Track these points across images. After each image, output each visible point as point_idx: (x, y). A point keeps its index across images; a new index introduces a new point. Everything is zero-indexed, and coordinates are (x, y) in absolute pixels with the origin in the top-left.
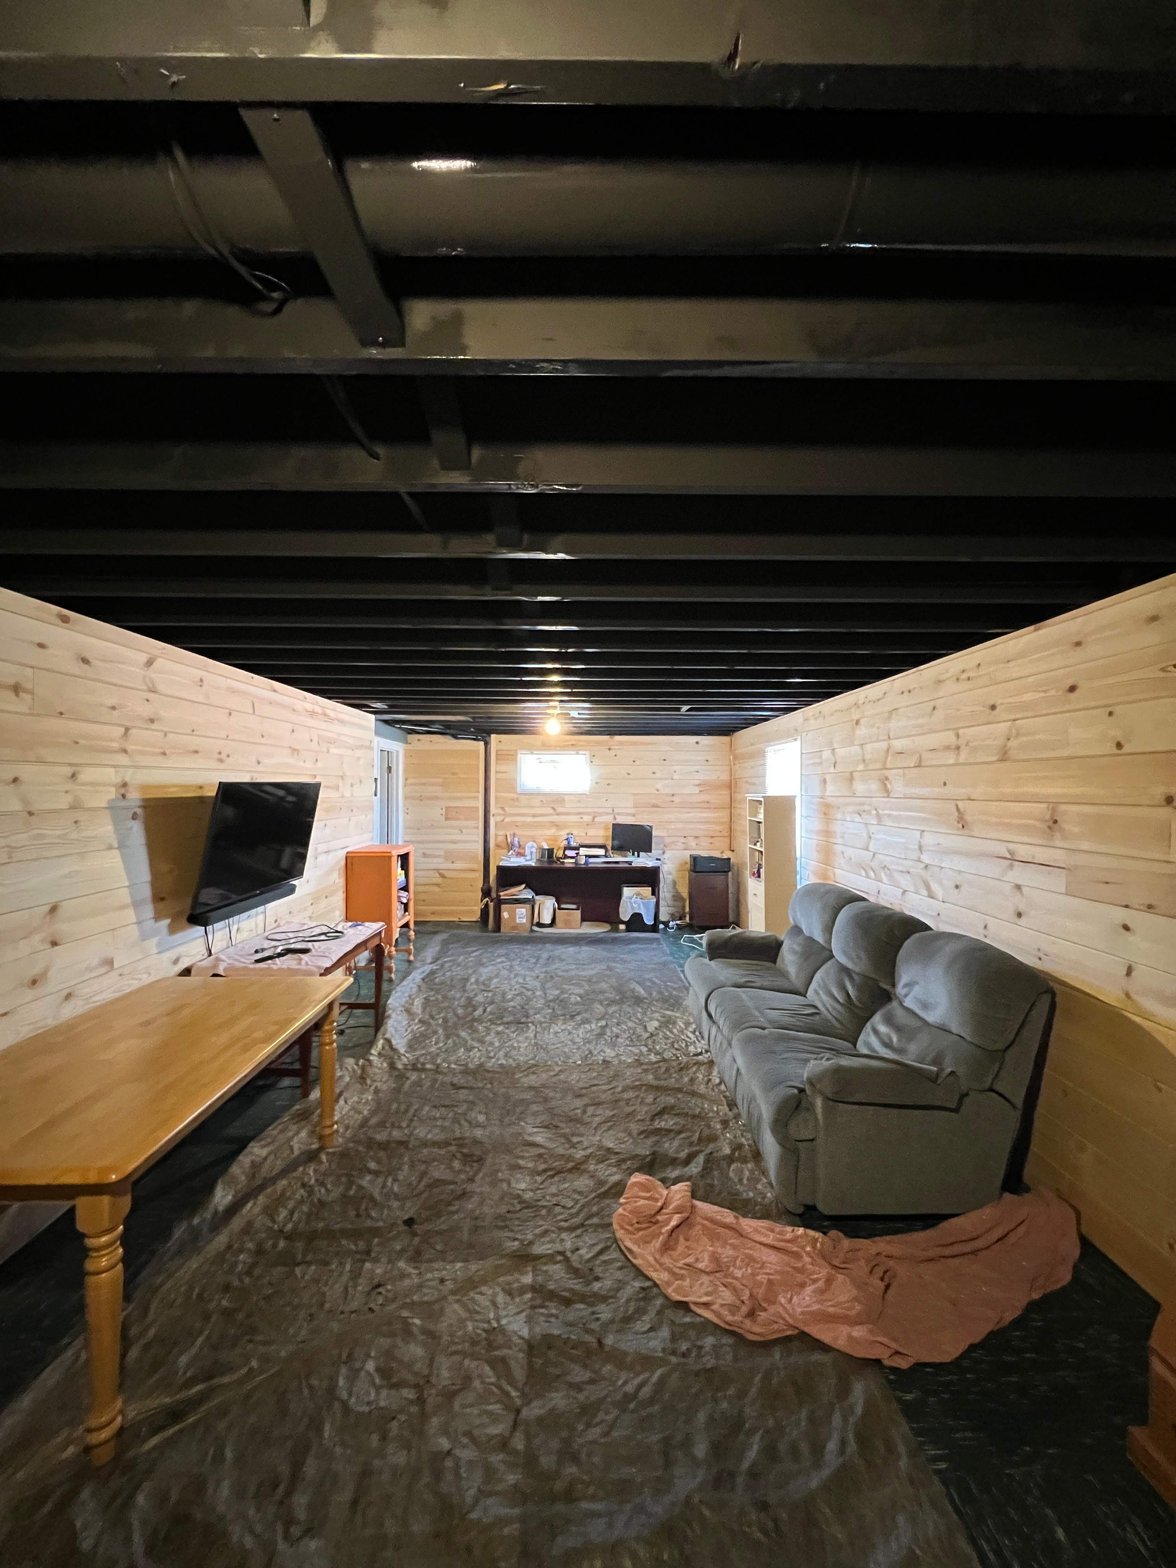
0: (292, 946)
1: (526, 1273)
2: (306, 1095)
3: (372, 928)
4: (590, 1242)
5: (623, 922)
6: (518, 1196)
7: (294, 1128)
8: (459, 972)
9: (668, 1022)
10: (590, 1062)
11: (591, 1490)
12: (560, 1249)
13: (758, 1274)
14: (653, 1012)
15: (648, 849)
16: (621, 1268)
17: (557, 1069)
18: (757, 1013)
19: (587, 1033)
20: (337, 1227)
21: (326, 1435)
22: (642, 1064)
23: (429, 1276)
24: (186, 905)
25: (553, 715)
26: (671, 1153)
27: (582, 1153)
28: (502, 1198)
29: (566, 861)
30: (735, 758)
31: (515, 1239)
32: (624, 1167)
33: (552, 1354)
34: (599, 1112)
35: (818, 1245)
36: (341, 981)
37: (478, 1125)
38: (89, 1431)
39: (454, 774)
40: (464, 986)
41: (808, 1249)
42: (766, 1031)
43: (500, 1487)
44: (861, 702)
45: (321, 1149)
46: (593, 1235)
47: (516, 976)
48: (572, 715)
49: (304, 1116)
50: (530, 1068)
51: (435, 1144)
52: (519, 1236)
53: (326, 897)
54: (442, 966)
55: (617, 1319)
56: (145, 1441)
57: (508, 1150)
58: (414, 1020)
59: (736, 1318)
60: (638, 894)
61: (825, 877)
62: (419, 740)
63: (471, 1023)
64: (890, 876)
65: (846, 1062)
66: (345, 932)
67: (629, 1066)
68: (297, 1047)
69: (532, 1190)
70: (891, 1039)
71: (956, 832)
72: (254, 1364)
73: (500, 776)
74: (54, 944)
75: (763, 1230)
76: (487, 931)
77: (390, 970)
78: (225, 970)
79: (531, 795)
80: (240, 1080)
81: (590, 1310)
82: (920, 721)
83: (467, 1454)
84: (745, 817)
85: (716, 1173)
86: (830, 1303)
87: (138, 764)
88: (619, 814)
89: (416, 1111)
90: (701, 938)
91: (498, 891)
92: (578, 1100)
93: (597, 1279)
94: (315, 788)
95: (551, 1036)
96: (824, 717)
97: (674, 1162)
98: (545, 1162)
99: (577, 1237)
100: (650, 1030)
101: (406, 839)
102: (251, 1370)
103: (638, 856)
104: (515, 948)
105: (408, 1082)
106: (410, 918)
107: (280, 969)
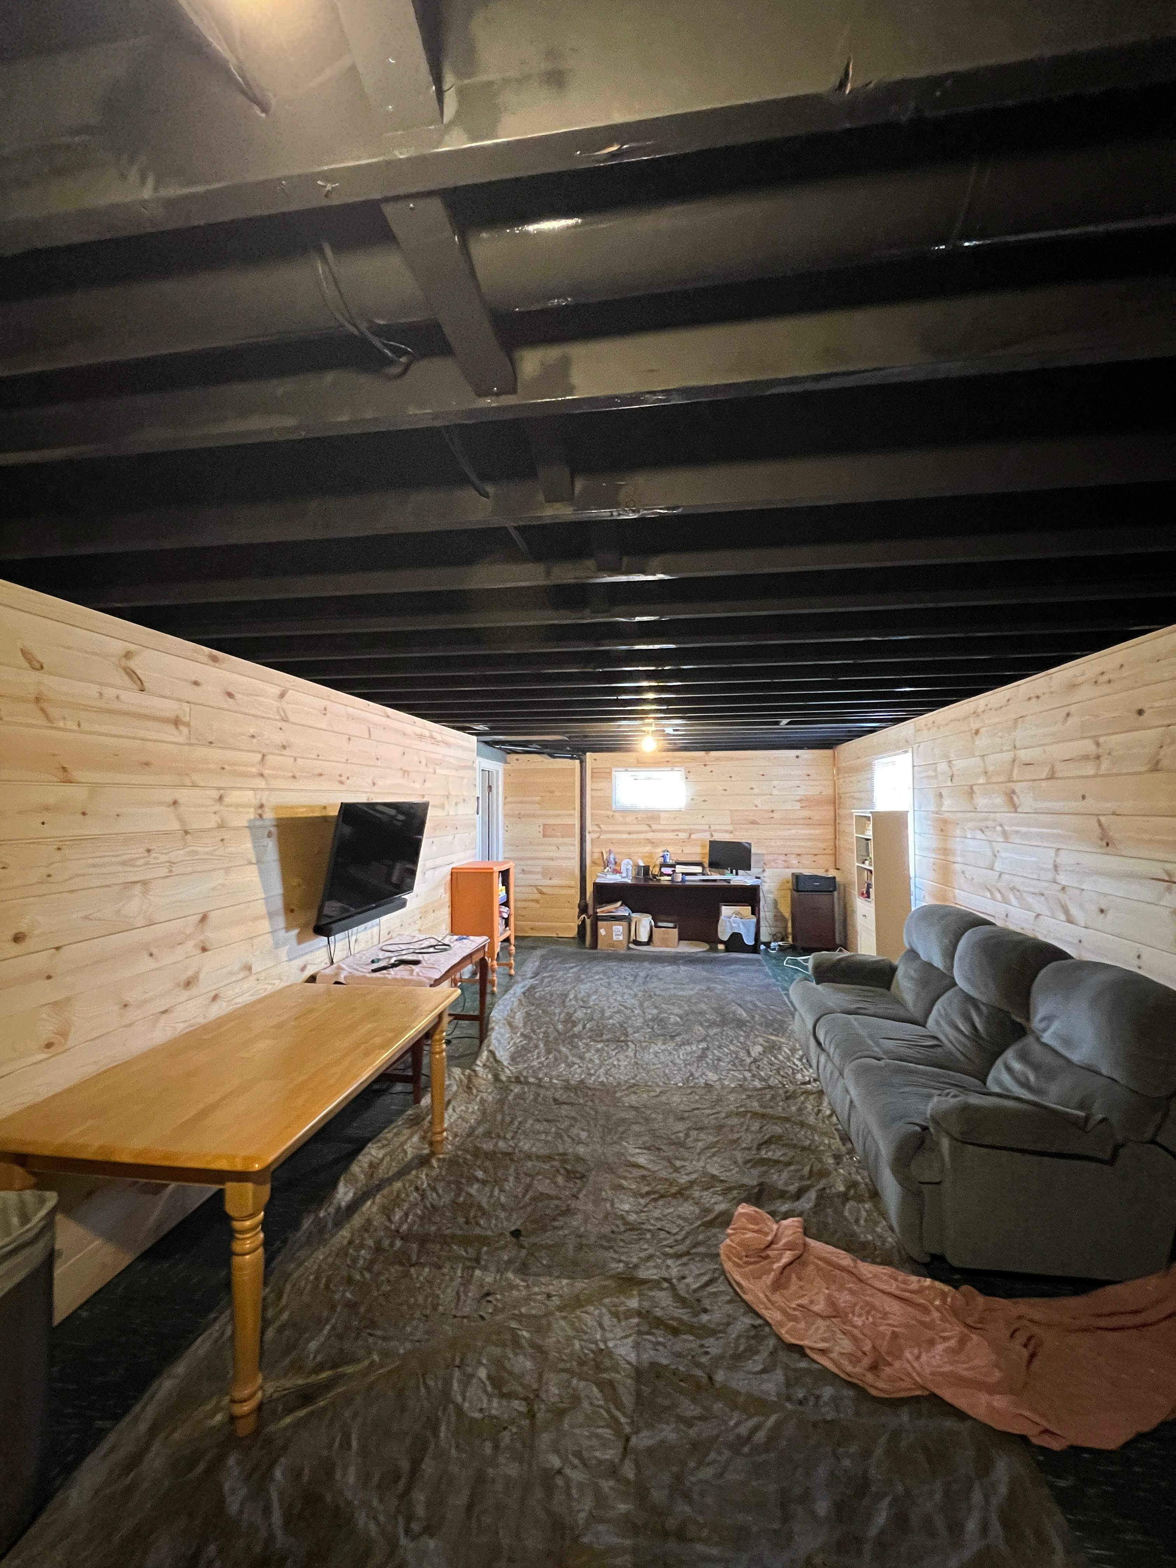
0: (404, 957)
1: (632, 1296)
2: (417, 1101)
3: (475, 942)
4: (697, 1272)
5: (722, 942)
6: (622, 1218)
7: (406, 1132)
8: (558, 988)
9: (773, 1047)
10: (692, 1084)
11: (705, 1533)
12: (667, 1275)
13: (881, 1325)
14: (757, 1036)
15: (748, 867)
16: (729, 1302)
17: (658, 1090)
18: (870, 1042)
19: (687, 1054)
20: (449, 1231)
21: (442, 1435)
22: (746, 1090)
23: (536, 1289)
24: (311, 916)
25: (648, 733)
26: (780, 1185)
27: (687, 1178)
28: (606, 1217)
29: (662, 878)
30: (838, 770)
31: (620, 1261)
32: (730, 1196)
33: (660, 1384)
34: (702, 1136)
35: (949, 1300)
36: (448, 994)
37: (580, 1142)
38: (233, 1401)
39: (550, 792)
40: (564, 1002)
41: (937, 1303)
42: (882, 1063)
43: (611, 1514)
44: (980, 710)
45: (432, 1154)
46: (699, 1265)
47: (614, 992)
48: (667, 732)
49: (415, 1122)
50: (631, 1087)
51: (538, 1158)
52: (623, 1258)
53: (434, 911)
54: (542, 980)
55: (727, 1355)
56: (281, 1418)
57: (611, 1170)
58: (516, 1033)
59: (857, 1370)
60: (737, 914)
61: (944, 898)
62: (517, 760)
63: (571, 1039)
64: (1020, 898)
65: (975, 1100)
66: (452, 945)
67: (733, 1090)
68: (409, 1054)
69: (637, 1213)
70: (1027, 1079)
71: (1099, 850)
72: (376, 1357)
73: (596, 794)
74: (204, 950)
75: (885, 1278)
76: (585, 948)
77: (492, 983)
78: (345, 978)
79: (625, 812)
80: (361, 1084)
81: (699, 1342)
82: (1052, 729)
83: (577, 1475)
84: (852, 834)
85: (829, 1211)
86: (965, 1366)
87: (271, 787)
88: (715, 831)
89: (520, 1123)
90: (806, 961)
91: (594, 908)
92: (681, 1123)
93: (705, 1311)
94: (423, 808)
95: (652, 1056)
96: (939, 727)
97: (783, 1195)
98: (649, 1185)
99: (684, 1264)
100: (753, 1055)
101: (508, 855)
102: (373, 1362)
103: (737, 874)
104: (613, 964)
105: (512, 1094)
106: (510, 933)
107: (395, 979)
